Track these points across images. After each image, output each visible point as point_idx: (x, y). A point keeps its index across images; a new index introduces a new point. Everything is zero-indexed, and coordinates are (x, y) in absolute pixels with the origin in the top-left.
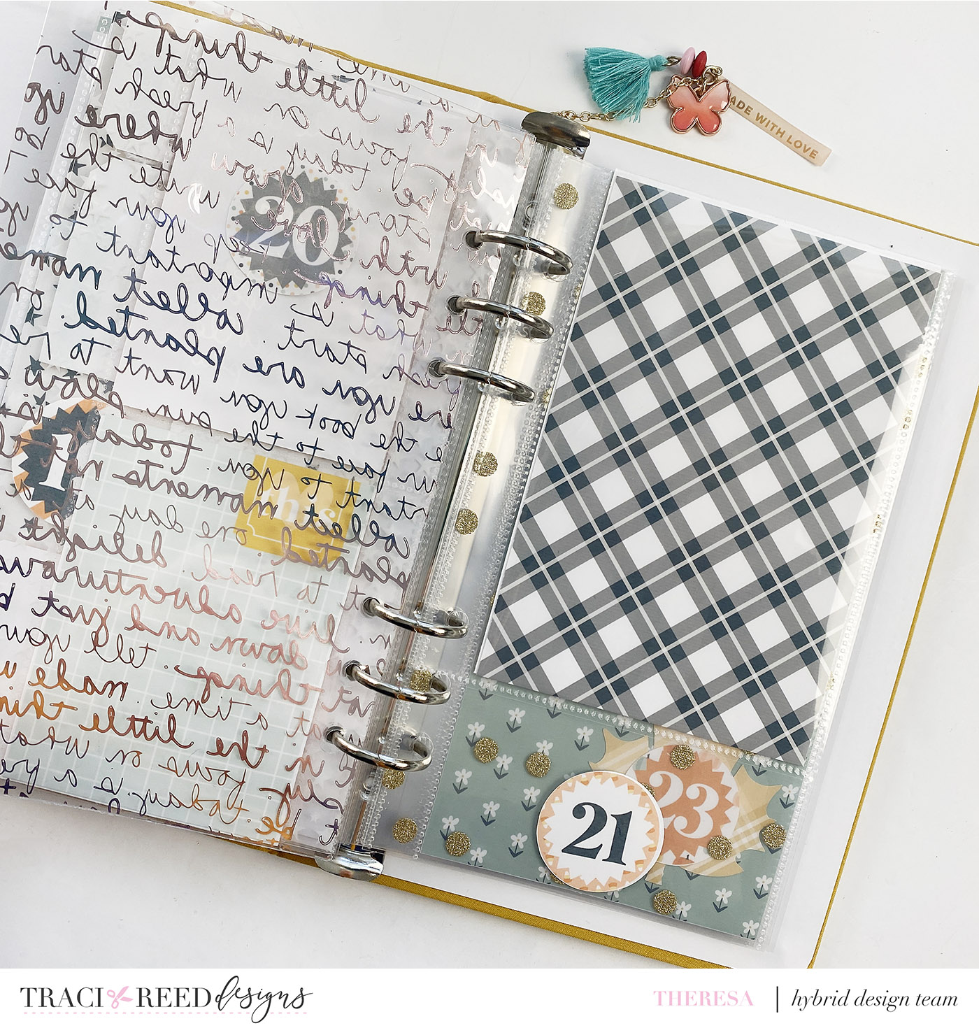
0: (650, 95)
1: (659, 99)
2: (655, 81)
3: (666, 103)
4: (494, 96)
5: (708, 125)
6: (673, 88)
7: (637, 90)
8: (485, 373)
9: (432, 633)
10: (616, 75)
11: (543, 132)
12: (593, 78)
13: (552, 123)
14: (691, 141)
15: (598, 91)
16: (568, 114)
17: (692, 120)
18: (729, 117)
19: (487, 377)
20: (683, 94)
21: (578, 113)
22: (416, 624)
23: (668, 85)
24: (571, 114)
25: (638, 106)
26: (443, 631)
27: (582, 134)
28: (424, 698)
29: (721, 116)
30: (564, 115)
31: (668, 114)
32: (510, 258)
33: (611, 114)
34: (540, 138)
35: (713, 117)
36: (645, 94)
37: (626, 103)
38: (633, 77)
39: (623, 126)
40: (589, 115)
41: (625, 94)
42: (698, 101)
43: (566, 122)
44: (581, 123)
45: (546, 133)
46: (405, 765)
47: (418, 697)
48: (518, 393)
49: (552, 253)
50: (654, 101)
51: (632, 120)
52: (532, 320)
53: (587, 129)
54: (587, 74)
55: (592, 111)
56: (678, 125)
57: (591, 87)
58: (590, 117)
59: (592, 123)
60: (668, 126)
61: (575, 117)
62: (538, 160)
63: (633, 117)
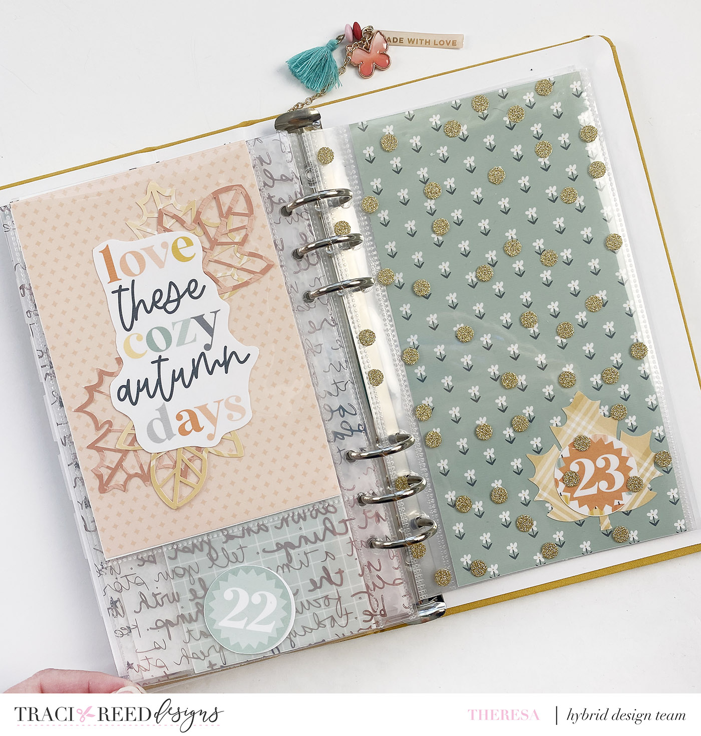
0: (339, 66)
1: (345, 65)
2: (337, 56)
3: (351, 65)
4: (249, 121)
5: (383, 63)
6: (350, 54)
7: (330, 67)
8: (338, 284)
9: (394, 452)
10: (313, 66)
11: (290, 125)
12: (300, 76)
13: (293, 117)
14: (379, 79)
15: (307, 81)
16: (298, 106)
17: (372, 66)
18: (392, 51)
19: (340, 286)
20: (358, 54)
21: (303, 101)
22: (382, 452)
23: (346, 55)
24: (300, 105)
25: (335, 77)
26: (400, 447)
27: (313, 113)
28: (412, 491)
29: (387, 53)
30: (296, 108)
31: (356, 69)
32: (313, 209)
33: (323, 92)
34: (289, 130)
35: (383, 57)
36: (336, 67)
37: (328, 79)
38: (323, 61)
39: (335, 93)
40: (310, 99)
41: (324, 75)
42: (369, 53)
43: (299, 112)
44: (308, 106)
45: (292, 125)
46: (424, 536)
47: (408, 493)
48: (363, 284)
49: (336, 193)
50: (343, 68)
51: (337, 88)
52: (347, 238)
53: (314, 108)
54: (295, 75)
55: (310, 96)
56: (365, 72)
57: (302, 82)
58: (311, 100)
59: (315, 103)
60: (360, 78)
61: (303, 105)
62: (296, 143)
63: (337, 85)
